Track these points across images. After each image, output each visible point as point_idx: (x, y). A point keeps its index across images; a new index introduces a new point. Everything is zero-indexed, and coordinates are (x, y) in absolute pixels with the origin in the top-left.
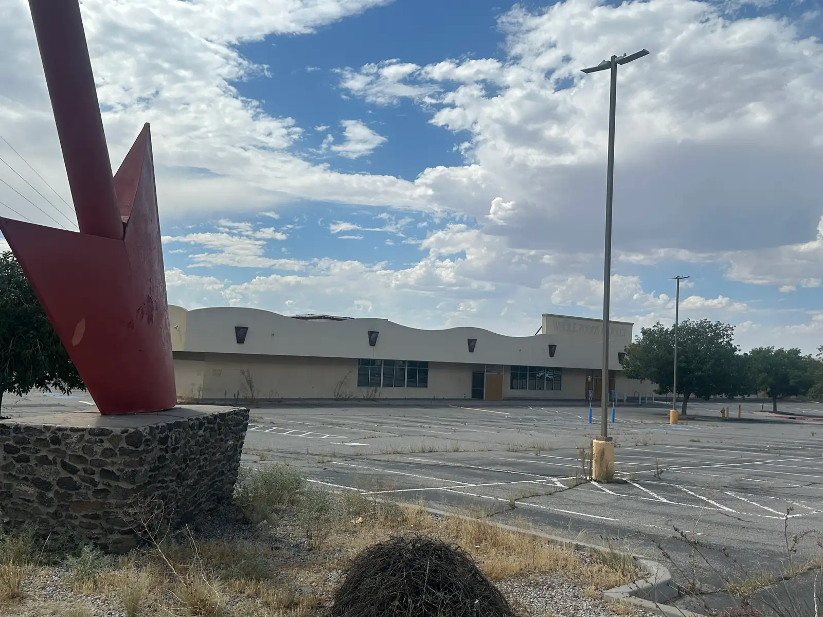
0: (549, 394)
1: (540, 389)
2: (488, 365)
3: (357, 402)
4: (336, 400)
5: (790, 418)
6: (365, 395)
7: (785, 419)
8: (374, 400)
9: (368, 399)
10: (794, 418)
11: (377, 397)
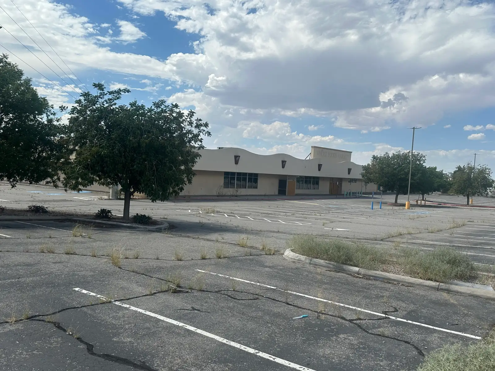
0: (312, 191)
1: (309, 189)
2: (289, 176)
3: (228, 198)
4: (218, 196)
5: (439, 204)
6: (232, 193)
7: (436, 205)
8: (236, 196)
9: (233, 196)
10: (441, 204)
11: (238, 194)
